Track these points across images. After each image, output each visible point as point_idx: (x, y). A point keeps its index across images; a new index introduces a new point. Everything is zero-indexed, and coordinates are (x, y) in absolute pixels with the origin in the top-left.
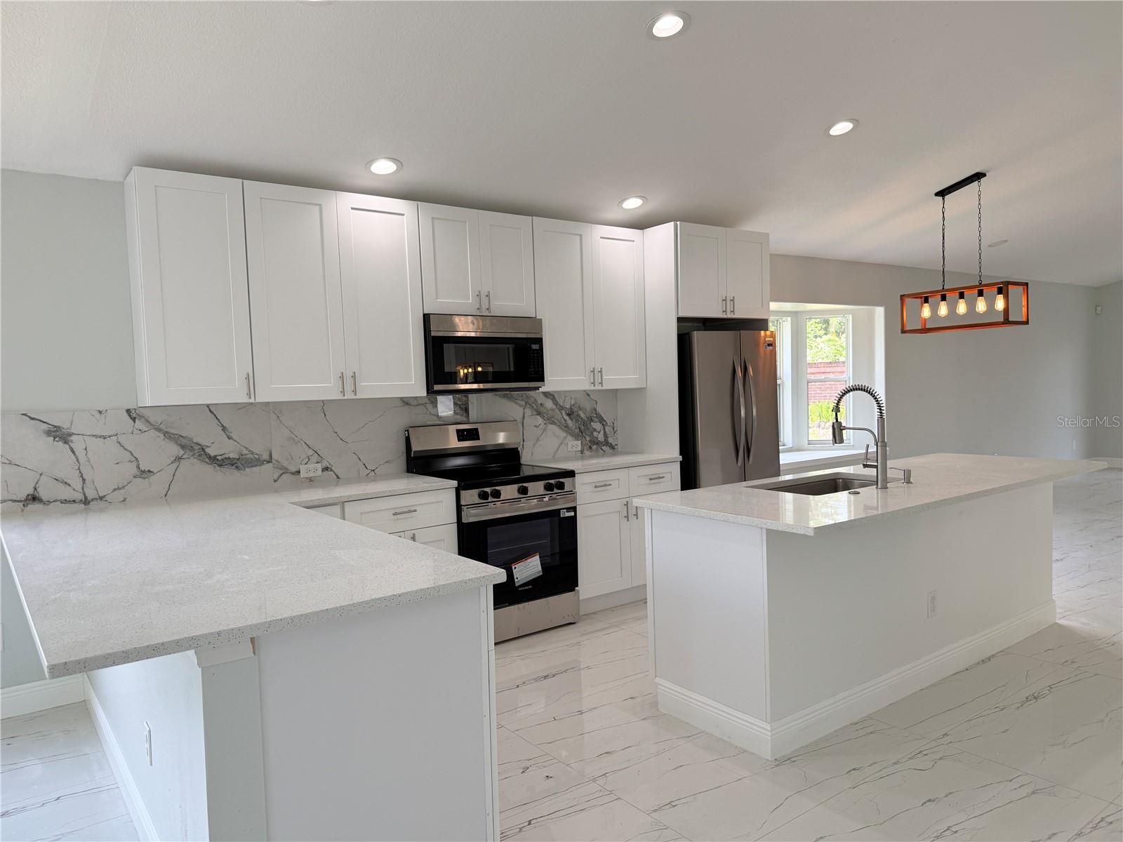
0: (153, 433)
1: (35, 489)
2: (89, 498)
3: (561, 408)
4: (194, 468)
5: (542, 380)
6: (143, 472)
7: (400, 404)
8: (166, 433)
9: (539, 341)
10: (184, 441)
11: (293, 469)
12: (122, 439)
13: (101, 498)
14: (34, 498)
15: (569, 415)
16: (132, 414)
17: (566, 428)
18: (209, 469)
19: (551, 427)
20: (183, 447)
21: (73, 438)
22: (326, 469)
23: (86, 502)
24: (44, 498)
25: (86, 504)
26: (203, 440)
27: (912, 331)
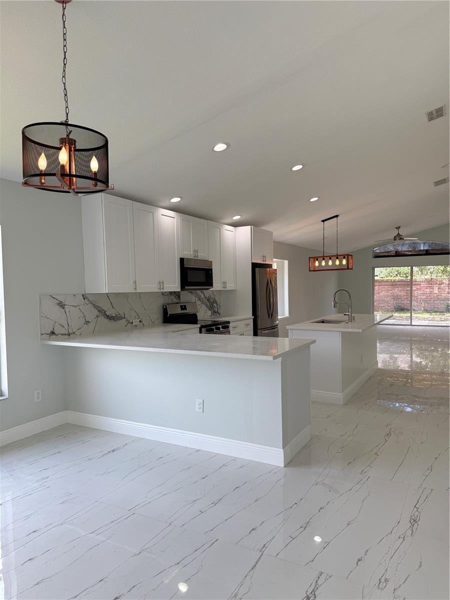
0: (90, 305)
1: (53, 329)
2: (70, 333)
3: (206, 297)
4: (103, 320)
5: (212, 285)
6: (87, 322)
7: (162, 294)
8: (94, 305)
9: (211, 270)
10: (100, 309)
11: (131, 321)
12: (81, 307)
13: (74, 333)
14: (53, 333)
15: (208, 300)
16: (84, 297)
17: (207, 306)
18: (106, 321)
19: (203, 305)
20: (99, 311)
21: (66, 306)
22: (140, 321)
23: (69, 335)
24: (56, 333)
25: (69, 336)
26: (105, 308)
27: (313, 271)
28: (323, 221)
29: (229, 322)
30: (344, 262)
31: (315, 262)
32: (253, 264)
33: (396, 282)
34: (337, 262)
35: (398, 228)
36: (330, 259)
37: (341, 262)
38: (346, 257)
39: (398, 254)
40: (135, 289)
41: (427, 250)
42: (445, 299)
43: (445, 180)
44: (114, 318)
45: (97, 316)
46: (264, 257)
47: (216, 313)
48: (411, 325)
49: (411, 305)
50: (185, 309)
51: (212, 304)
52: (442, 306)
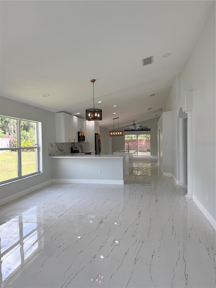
0: (57, 146)
1: (50, 153)
5: (85, 141)
6: (56, 151)
14: (50, 155)
16: (56, 144)
21: (53, 147)
22: (66, 152)
25: (53, 155)
26: (60, 148)
27: (111, 136)
28: (114, 119)
29: (91, 153)
30: (121, 133)
31: (111, 133)
32: (95, 133)
33: (129, 140)
34: (116, 133)
35: (134, 121)
36: (116, 132)
37: (120, 133)
38: (121, 131)
39: (132, 130)
40: (70, 141)
41: (142, 129)
42: (147, 147)
43: (151, 109)
44: (61, 151)
45: (58, 150)
46: (98, 131)
47: (82, 150)
48: (137, 156)
49: (137, 149)
50: (77, 148)
51: (81, 147)
52: (146, 150)
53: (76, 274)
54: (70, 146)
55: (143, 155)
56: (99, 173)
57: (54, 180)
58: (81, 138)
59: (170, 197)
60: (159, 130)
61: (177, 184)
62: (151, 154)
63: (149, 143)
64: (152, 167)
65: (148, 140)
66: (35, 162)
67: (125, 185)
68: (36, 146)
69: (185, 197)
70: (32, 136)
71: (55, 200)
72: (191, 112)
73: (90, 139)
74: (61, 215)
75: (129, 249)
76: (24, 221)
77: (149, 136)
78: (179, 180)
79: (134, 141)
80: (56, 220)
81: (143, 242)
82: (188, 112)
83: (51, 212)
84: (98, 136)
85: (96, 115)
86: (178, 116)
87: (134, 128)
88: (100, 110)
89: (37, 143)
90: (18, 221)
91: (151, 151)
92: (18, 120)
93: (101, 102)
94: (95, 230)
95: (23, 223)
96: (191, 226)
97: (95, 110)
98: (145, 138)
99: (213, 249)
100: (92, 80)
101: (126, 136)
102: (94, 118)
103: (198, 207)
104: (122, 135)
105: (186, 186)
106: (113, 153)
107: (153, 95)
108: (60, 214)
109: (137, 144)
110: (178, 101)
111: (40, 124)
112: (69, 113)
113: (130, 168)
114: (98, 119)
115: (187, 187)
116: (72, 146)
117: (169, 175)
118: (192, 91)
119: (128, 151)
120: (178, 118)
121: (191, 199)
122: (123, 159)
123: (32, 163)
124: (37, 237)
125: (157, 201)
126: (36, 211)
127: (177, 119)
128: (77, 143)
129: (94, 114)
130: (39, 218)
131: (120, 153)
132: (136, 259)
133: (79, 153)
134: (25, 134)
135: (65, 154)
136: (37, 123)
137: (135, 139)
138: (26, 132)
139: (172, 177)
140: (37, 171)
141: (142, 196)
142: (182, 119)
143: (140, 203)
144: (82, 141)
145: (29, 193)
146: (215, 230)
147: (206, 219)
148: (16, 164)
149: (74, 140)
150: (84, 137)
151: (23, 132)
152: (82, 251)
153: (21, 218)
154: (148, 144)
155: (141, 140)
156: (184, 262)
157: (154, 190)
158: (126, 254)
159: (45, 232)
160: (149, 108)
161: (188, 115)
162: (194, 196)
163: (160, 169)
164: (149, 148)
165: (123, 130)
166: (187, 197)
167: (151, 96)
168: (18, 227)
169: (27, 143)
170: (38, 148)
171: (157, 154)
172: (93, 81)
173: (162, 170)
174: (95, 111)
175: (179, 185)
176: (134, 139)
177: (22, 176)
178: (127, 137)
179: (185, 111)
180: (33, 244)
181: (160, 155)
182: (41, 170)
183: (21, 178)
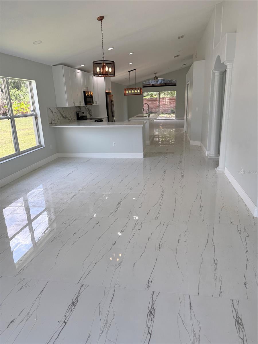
0: (59, 112)
1: (51, 122)
3: (88, 109)
5: (93, 103)
6: (59, 119)
11: (69, 119)
12: (57, 113)
16: (57, 109)
18: (63, 118)
21: (53, 112)
22: (71, 119)
25: (55, 124)
26: (62, 114)
27: (126, 95)
28: (129, 72)
29: (102, 119)
30: (139, 91)
31: (126, 91)
32: (106, 93)
33: (149, 99)
35: (156, 73)
36: (133, 90)
37: (137, 91)
38: (140, 89)
39: (153, 86)
40: (74, 105)
41: (166, 84)
42: (171, 107)
43: (178, 56)
44: (65, 118)
45: (61, 117)
46: (109, 89)
47: (91, 115)
48: (159, 120)
49: (159, 110)
50: (84, 114)
51: (89, 111)
52: (169, 111)
53: (96, 263)
54: (75, 111)
55: (166, 118)
56: (114, 145)
57: (60, 155)
58: (88, 99)
59: (198, 171)
60: (188, 86)
61: (207, 155)
62: (176, 117)
63: (174, 103)
64: (177, 134)
65: (173, 98)
66: (34, 131)
67: (145, 158)
68: (33, 112)
69: (216, 171)
70: (25, 96)
71: (65, 179)
72: (231, 63)
73: (100, 100)
74: (73, 197)
75: (152, 233)
76: (30, 205)
77: (174, 92)
78: (209, 150)
79: (155, 100)
80: (68, 203)
81: (167, 225)
82: (228, 64)
83: (62, 194)
84: (109, 96)
85: (107, 69)
86: (213, 68)
87: (156, 83)
88: (112, 62)
89: (33, 109)
90: (24, 206)
91: (176, 112)
92: (5, 79)
93: (112, 48)
94: (113, 213)
95: (30, 208)
96: (222, 205)
97: (105, 62)
98: (169, 95)
99: (245, 230)
100: (99, 18)
101: (145, 94)
102: (105, 74)
103: (230, 182)
104: (141, 94)
105: (217, 157)
106: (130, 119)
107: (182, 37)
108: (71, 196)
109: (159, 104)
110: (215, 47)
111: (34, 82)
112: (70, 66)
113: (150, 136)
114: (110, 75)
115: (219, 159)
116: (78, 110)
117: (197, 143)
118: (236, 32)
119: (149, 116)
120: (214, 71)
121: (222, 173)
122: (143, 127)
123: (30, 132)
124: (48, 224)
125: (182, 176)
126: (42, 192)
127: (212, 71)
128: (83, 106)
129: (104, 67)
130: (48, 201)
131: (138, 118)
132: (161, 244)
133: (87, 119)
134: (16, 93)
135: (70, 122)
136: (30, 81)
137: (157, 97)
138: (18, 90)
139: (200, 146)
140: (38, 145)
141: (165, 171)
142: (219, 71)
143: (163, 179)
144: (89, 104)
145: (32, 172)
146: (248, 209)
147: (239, 196)
148: (10, 134)
149: (80, 102)
150: (91, 97)
151: (14, 91)
152: (100, 237)
153: (26, 201)
154: (172, 104)
155: (163, 98)
156: (213, 246)
157: (179, 164)
158: (149, 239)
159: (56, 218)
160: (175, 56)
161: (228, 67)
162: (226, 169)
163: (186, 136)
164: (174, 108)
165: (142, 87)
166: (218, 171)
167: (179, 38)
168: (25, 212)
169: (20, 105)
170: (36, 116)
171: (184, 117)
172: (101, 18)
173: (189, 137)
174: (106, 64)
175: (209, 156)
176: (155, 97)
177: (20, 151)
178: (147, 96)
179: (224, 62)
180: (43, 232)
181: (188, 118)
182: (43, 143)
183: (20, 154)
